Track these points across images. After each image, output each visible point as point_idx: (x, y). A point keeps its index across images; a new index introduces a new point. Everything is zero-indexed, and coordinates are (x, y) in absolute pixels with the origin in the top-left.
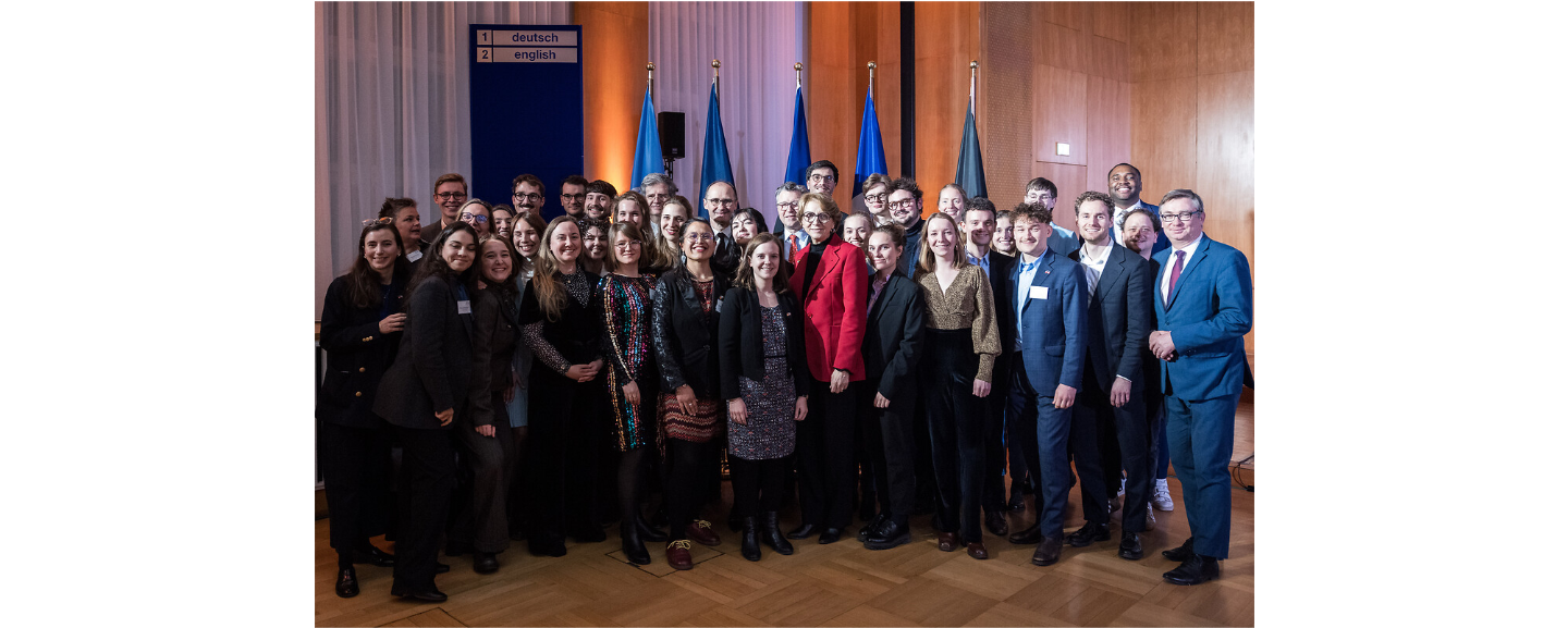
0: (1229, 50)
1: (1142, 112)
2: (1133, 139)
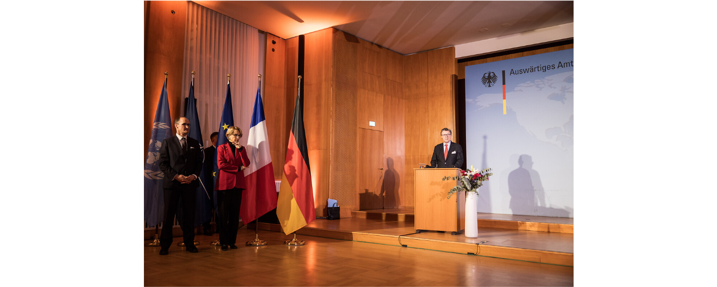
0: (439, 86)
2: (405, 122)
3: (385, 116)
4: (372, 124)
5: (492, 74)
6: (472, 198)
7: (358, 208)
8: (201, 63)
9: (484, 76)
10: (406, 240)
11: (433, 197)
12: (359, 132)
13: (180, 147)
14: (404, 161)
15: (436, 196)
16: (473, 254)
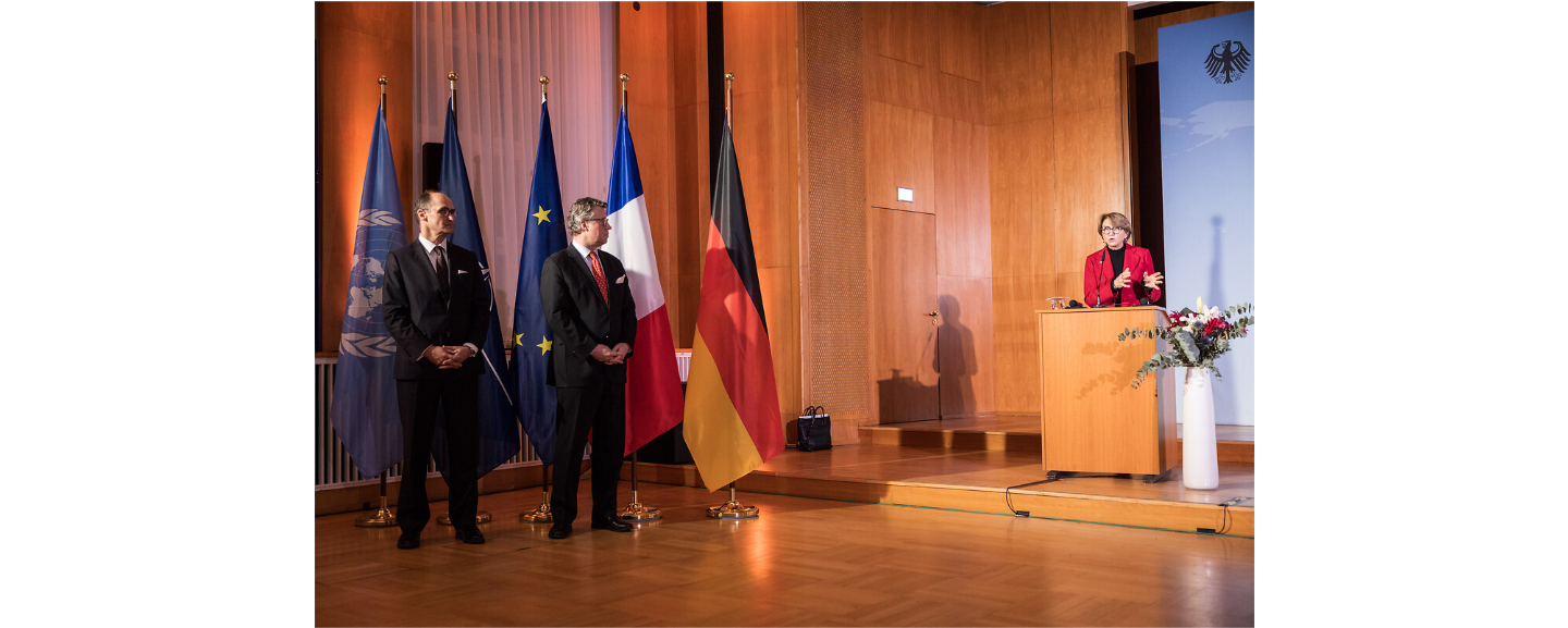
0: (1083, 87)
1: (1000, 158)
2: (991, 187)
3: (940, 174)
4: (905, 195)
5: (1234, 48)
6: (1201, 386)
7: (876, 418)
8: (456, 51)
9: (1211, 54)
10: (1026, 498)
11: (1093, 384)
12: (872, 217)
13: (430, 268)
14: (989, 292)
15: (1099, 383)
16: (1212, 531)
